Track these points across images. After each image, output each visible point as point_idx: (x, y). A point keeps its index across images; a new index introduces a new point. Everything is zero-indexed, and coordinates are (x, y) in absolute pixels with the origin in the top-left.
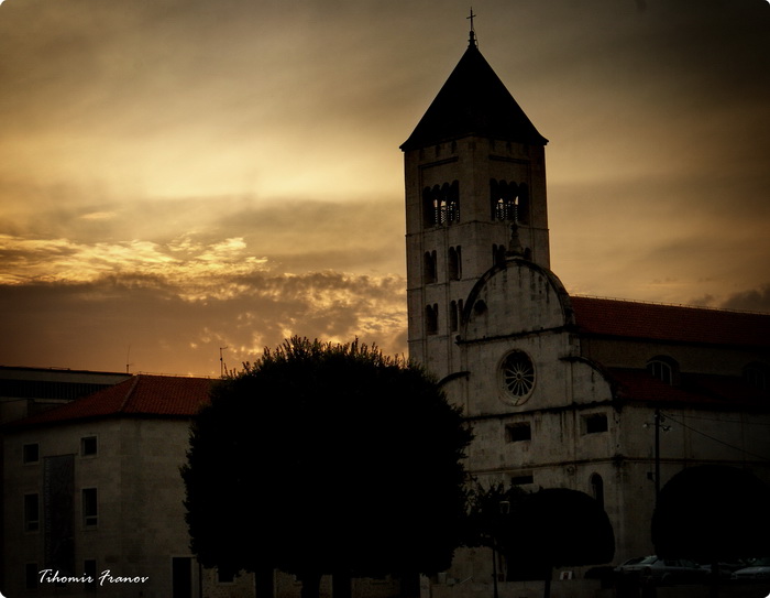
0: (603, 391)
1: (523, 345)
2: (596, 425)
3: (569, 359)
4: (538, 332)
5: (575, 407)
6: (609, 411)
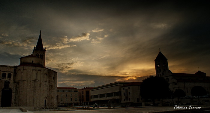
0: (176, 81)
1: (168, 77)
2: (176, 84)
3: (172, 78)
4: (169, 76)
5: (173, 83)
6: (177, 83)
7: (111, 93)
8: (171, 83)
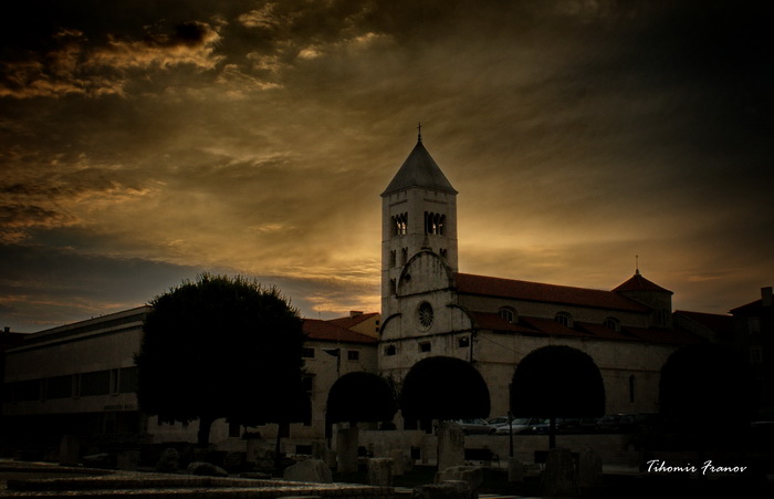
0: (467, 324)
1: (428, 299)
2: (463, 343)
3: (451, 306)
4: (436, 291)
5: (453, 333)
6: (470, 335)
7: (103, 372)
8: (444, 335)
